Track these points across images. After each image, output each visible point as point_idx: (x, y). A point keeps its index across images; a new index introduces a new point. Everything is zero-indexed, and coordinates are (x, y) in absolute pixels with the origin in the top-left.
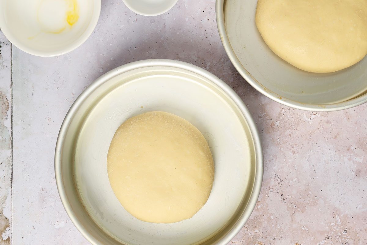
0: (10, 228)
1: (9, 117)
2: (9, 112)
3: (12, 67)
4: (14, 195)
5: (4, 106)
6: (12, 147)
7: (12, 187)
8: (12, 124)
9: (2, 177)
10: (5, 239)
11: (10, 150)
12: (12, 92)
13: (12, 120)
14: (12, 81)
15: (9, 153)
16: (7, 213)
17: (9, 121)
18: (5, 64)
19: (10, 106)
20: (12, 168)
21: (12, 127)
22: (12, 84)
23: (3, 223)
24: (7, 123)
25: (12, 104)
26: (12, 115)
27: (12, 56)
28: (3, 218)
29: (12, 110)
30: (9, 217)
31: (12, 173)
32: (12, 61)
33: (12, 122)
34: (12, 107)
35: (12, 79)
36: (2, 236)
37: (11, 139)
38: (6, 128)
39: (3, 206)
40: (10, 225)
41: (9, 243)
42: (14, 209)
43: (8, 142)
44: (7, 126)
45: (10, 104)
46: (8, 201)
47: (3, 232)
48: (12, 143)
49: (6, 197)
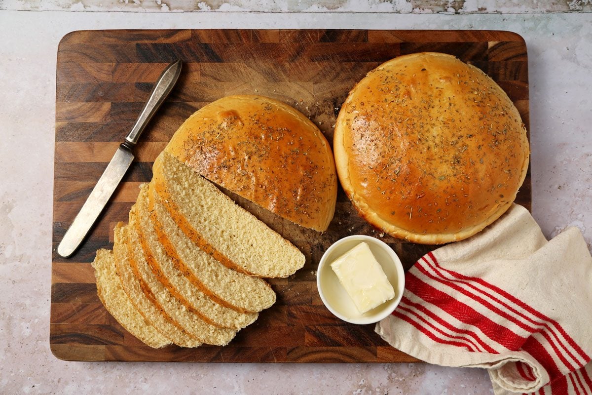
0: (210, 10)
1: (320, 10)
2: (325, 9)
3: (370, 13)
4: (242, 14)
5: (332, 5)
6: (291, 13)
7: (251, 12)
8: (314, 12)
9: (260, 3)
10: (200, 5)
11: (287, 11)
12: (346, 12)
13: (318, 12)
14: (357, 13)
15: (285, 9)
16: (224, 7)
17: (317, 10)
18: (374, 6)
19: (331, 11)
20: (269, 12)
21: (310, 12)
22: (353, 13)
23: (215, 3)
24: (315, 8)
25: (333, 12)
26: (322, 13)
27: (382, 13)
28: (220, 4)
29: (327, 12)
30: (221, 9)
31: (265, 12)
32: (377, 13)
33: (316, 12)
34: (330, 13)
35: (359, 13)
36: (202, 3)
37: (299, 12)
38: (309, 7)
39: (232, 3)
40: (213, 10)
41: (195, 9)
42: (228, 14)
43: (296, 8)
44: (311, 7)
45: (334, 11)
46: (236, 8)
47: (206, 3)
48: (294, 12)
49: (240, 6)
